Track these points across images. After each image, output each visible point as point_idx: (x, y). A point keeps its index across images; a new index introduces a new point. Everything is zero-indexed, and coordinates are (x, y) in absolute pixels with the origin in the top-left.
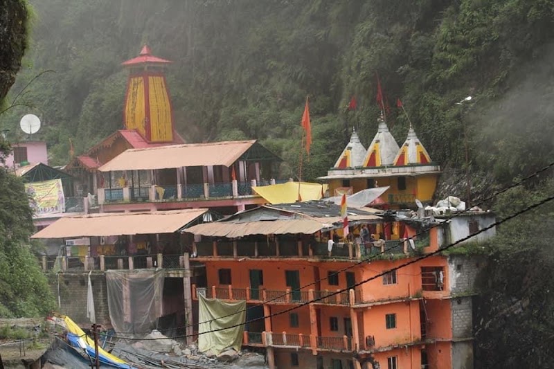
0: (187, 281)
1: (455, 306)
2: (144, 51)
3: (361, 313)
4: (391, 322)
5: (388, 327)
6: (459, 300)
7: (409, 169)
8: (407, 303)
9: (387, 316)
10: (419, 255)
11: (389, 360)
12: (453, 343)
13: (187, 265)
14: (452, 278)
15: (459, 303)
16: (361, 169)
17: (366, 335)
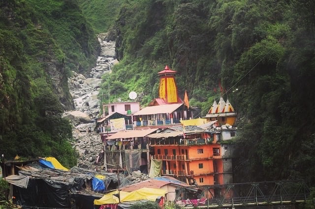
0: (148, 153)
1: (224, 161)
2: (166, 68)
3: (188, 163)
4: (201, 166)
5: (200, 168)
6: (226, 159)
7: (225, 114)
8: (207, 160)
9: (199, 164)
10: (210, 144)
11: (200, 179)
12: (224, 174)
13: (148, 148)
14: (223, 152)
15: (226, 160)
16: (214, 114)
17: (190, 170)
